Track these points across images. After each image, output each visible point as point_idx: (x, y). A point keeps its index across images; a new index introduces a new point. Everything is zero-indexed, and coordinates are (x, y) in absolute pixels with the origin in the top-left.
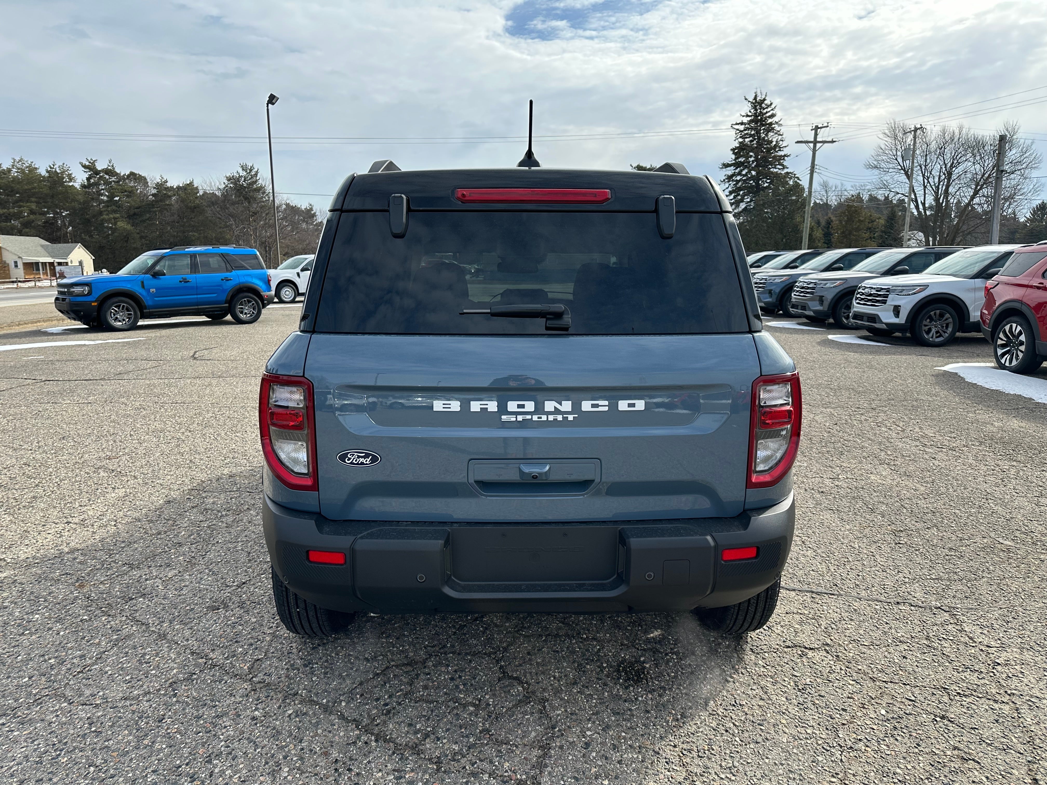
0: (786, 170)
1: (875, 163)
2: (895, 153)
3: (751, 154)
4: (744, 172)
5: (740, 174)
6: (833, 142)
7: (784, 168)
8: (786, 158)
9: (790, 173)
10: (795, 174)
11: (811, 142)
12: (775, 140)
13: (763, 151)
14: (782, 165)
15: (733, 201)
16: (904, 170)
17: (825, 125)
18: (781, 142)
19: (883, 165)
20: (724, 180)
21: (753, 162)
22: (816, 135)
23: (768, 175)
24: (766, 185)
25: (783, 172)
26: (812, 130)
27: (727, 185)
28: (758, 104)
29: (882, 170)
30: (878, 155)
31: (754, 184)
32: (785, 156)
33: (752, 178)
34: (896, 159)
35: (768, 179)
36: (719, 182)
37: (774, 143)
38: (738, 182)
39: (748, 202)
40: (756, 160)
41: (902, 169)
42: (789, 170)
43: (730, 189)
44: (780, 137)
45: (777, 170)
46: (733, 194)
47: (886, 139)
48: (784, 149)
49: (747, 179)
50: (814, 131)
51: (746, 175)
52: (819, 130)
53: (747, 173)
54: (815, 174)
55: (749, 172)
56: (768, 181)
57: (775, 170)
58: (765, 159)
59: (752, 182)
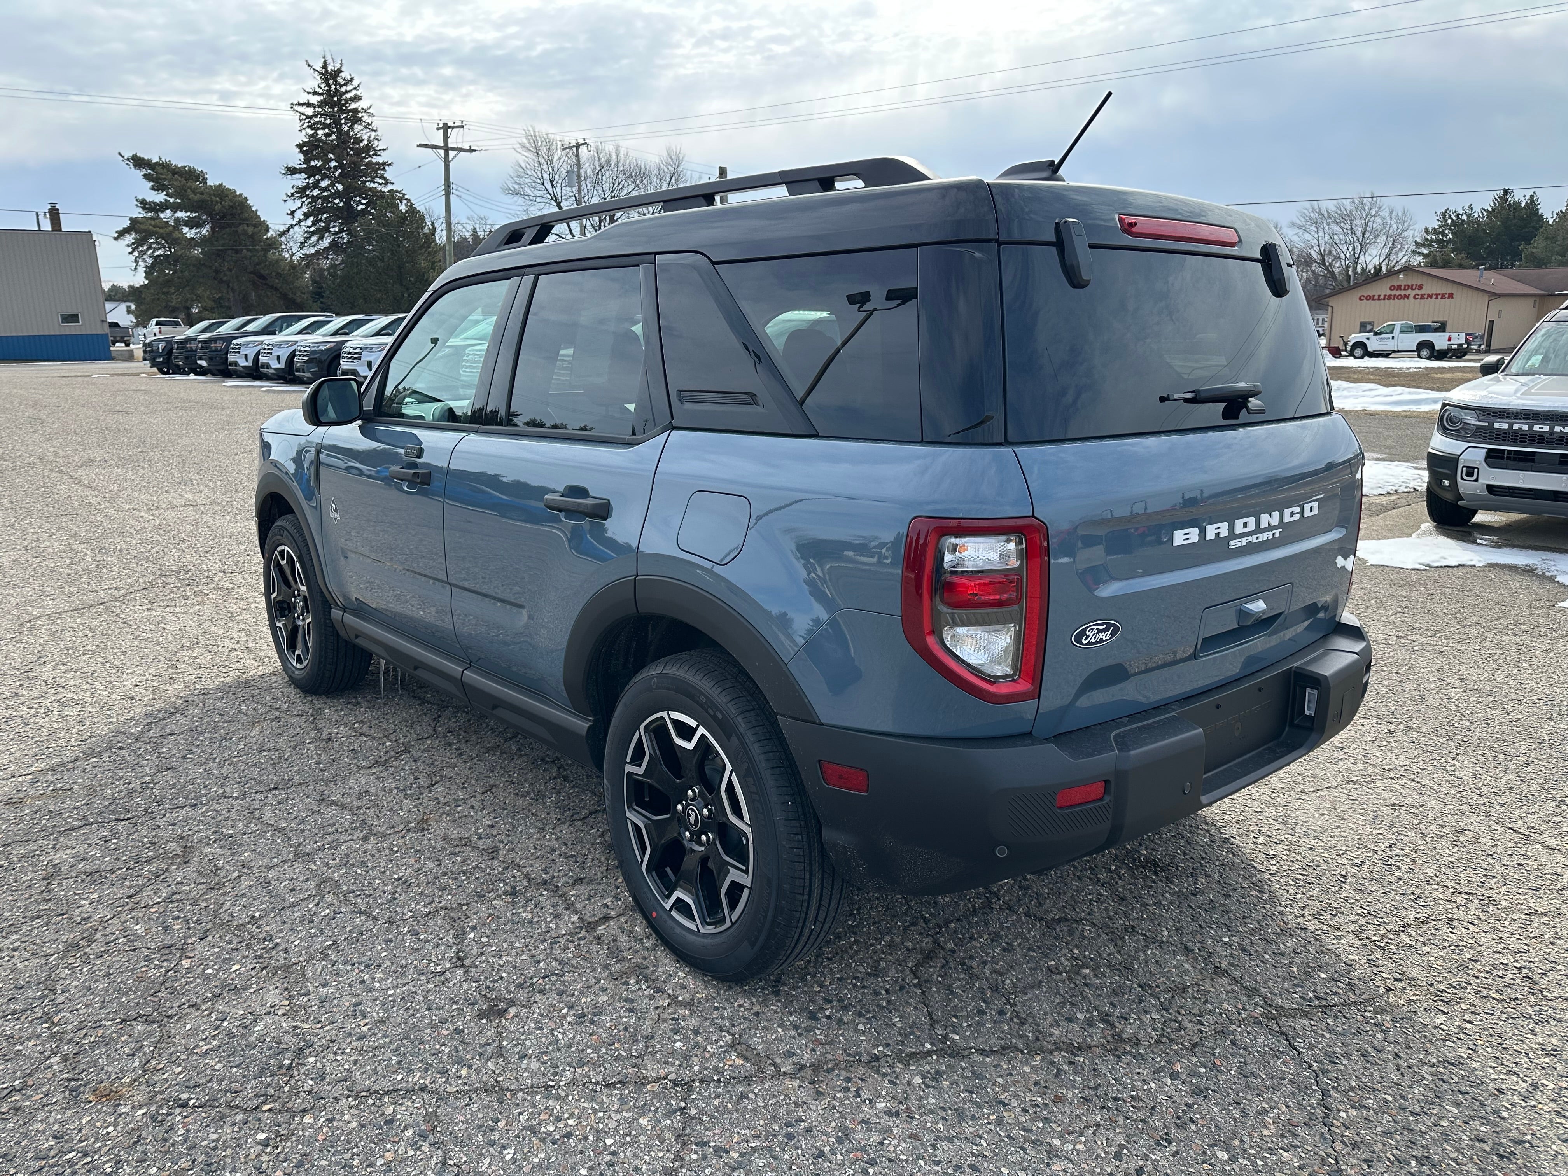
0: (390, 187)
1: (517, 187)
2: (539, 173)
3: (331, 155)
4: (323, 184)
5: (316, 185)
6: (471, 150)
7: (386, 184)
8: (387, 168)
9: (397, 191)
10: (404, 195)
11: (440, 148)
12: (365, 137)
13: (348, 154)
14: (385, 178)
15: (312, 229)
16: (556, 201)
17: (458, 123)
18: (376, 142)
19: (528, 191)
20: (292, 195)
21: (335, 167)
22: (446, 138)
23: (363, 191)
24: (360, 207)
25: (386, 190)
26: (438, 129)
27: (298, 203)
28: (330, 76)
29: (527, 197)
30: (518, 176)
31: (341, 204)
32: (384, 164)
33: (338, 194)
34: (543, 184)
35: (364, 198)
36: (285, 198)
37: (366, 142)
38: (314, 199)
39: (336, 233)
40: (341, 165)
41: (552, 199)
42: (394, 188)
43: (304, 209)
44: (373, 134)
45: (376, 185)
46: (312, 218)
47: (525, 154)
48: (382, 153)
49: (329, 196)
50: (442, 131)
51: (326, 189)
52: (449, 130)
53: (328, 186)
54: (452, 197)
55: (332, 185)
56: (364, 201)
57: (372, 185)
58: (355, 166)
59: (337, 201)
